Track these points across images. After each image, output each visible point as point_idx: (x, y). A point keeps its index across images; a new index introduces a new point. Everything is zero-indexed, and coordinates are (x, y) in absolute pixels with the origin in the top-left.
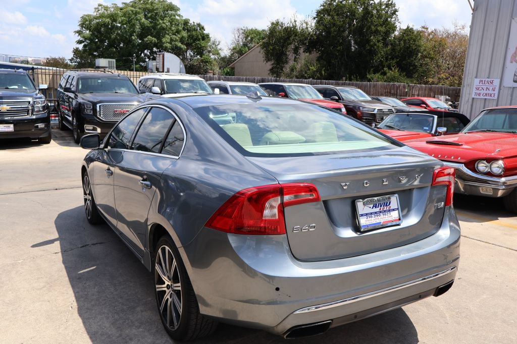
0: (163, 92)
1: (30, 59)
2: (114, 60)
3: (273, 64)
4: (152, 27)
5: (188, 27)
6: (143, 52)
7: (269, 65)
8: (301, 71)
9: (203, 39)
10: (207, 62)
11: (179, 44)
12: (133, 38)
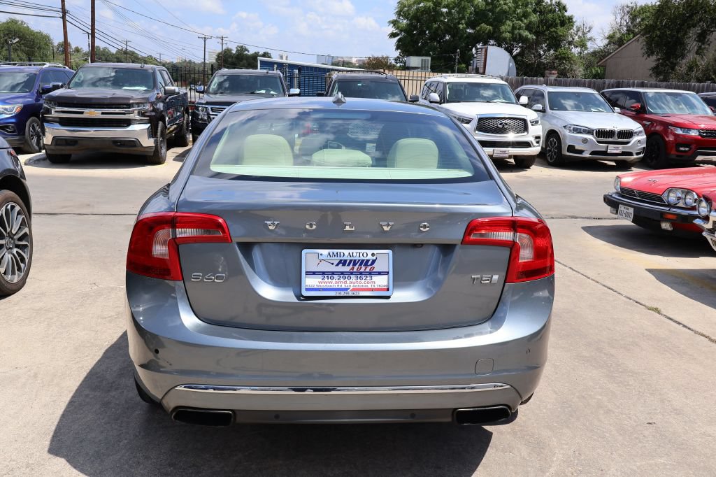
0: (443, 100)
1: (354, 61)
2: (429, 58)
3: (658, 59)
4: (490, 10)
5: (542, 7)
6: (474, 45)
7: (652, 61)
8: (707, 69)
9: (563, 24)
10: (564, 58)
11: (526, 33)
12: (461, 26)
